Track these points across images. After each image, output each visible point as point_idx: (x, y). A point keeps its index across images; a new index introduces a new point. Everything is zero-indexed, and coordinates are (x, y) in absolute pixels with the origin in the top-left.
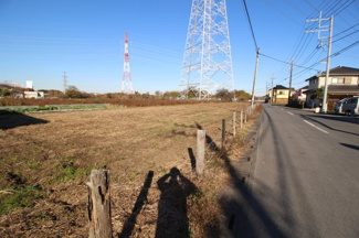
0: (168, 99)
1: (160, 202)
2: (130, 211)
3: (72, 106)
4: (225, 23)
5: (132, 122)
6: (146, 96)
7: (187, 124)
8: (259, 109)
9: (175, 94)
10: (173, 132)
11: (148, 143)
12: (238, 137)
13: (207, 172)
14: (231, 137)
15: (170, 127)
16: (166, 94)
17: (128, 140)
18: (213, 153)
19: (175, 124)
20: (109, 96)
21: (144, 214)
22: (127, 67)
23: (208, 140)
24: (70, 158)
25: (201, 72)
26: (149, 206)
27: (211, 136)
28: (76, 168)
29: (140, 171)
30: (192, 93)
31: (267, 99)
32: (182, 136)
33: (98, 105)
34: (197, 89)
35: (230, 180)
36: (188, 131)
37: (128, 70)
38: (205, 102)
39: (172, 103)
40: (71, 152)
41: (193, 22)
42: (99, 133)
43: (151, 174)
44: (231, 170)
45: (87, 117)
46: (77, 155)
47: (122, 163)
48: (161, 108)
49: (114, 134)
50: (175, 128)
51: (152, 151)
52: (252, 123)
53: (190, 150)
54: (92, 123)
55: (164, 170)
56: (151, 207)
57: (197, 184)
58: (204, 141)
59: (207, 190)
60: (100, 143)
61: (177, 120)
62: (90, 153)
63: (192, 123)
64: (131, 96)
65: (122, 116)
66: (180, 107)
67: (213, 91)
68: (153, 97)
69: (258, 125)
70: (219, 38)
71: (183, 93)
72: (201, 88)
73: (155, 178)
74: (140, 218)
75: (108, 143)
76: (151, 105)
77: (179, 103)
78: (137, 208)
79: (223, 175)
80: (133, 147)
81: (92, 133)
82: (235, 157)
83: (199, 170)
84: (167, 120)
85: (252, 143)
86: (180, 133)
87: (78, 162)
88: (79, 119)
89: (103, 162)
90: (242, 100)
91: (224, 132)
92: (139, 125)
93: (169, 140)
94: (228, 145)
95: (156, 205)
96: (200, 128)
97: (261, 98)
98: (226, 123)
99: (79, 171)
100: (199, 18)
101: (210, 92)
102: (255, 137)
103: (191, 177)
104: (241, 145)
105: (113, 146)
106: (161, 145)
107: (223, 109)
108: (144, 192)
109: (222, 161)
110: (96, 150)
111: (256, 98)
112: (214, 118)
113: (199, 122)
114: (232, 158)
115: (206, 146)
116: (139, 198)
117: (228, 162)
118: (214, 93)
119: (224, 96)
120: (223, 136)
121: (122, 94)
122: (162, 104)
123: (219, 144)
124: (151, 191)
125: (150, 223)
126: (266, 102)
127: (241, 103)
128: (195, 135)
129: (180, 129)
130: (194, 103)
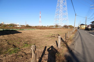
0: (50, 28)
1: (48, 55)
2: (41, 56)
3: (27, 29)
4: (66, 8)
5: (41, 33)
6: (45, 27)
7: (55, 34)
8: (76, 30)
9: (52, 26)
10: (52, 36)
11: (45, 39)
12: (70, 38)
13: (61, 47)
14: (68, 38)
15: (51, 35)
16: (50, 26)
17: (40, 38)
18: (63, 42)
19: (52, 34)
20: (36, 27)
21: (44, 57)
22: (40, 19)
23: (61, 39)
24: (26, 42)
25: (59, 20)
26: (45, 55)
27: (62, 38)
28: (28, 44)
29: (43, 46)
30: (57, 26)
31: (79, 28)
32: (54, 37)
33: (33, 29)
34: (58, 25)
35: (68, 50)
36: (56, 36)
37: (41, 20)
38: (60, 28)
39: (52, 29)
40: (27, 40)
41: (57, 8)
42: (33, 36)
43: (46, 47)
44: (68, 48)
45: (31, 32)
46: (28, 41)
47: (39, 44)
48: (48, 30)
49: (37, 36)
50: (52, 35)
51: (46, 41)
52: (74, 34)
53: (56, 41)
54: (32, 33)
55: (49, 46)
56: (46, 56)
57: (58, 51)
58: (60, 39)
59: (61, 53)
60: (34, 38)
61: (53, 33)
62: (31, 41)
63: (57, 34)
64: (41, 27)
65: (39, 32)
66: (53, 30)
67: (63, 25)
68: (47, 27)
69: (76, 35)
70: (64, 11)
71: (55, 26)
72: (59, 25)
73: (47, 48)
74: (43, 58)
75: (35, 38)
76: (46, 29)
77: (53, 29)
78: (42, 56)
79: (65, 49)
80: (41, 40)
81: (32, 36)
82: (69, 44)
83: (59, 47)
84: (50, 33)
85: (74, 40)
86: (53, 37)
87: (28, 43)
88: (29, 32)
89: (34, 43)
90: (71, 28)
91: (66, 37)
92: (43, 34)
93: (51, 38)
94: (67, 40)
95: (47, 55)
96: (59, 35)
97: (77, 28)
98: (67, 34)
99: (28, 45)
100: (59, 6)
101: (62, 26)
102: (75, 38)
103: (57, 48)
104: (71, 40)
105: (37, 39)
106: (49, 39)
107: (65, 30)
108: (44, 52)
109: (65, 45)
110: (32, 40)
111: (75, 28)
112: (63, 33)
113: (59, 34)
114: (68, 44)
115: (61, 40)
116: (43, 53)
117: (67, 45)
118: (63, 26)
119: (66, 27)
120: (66, 38)
121: (39, 26)
122: (49, 29)
123: (64, 40)
124: (46, 52)
125: (46, 60)
126: (78, 28)
127: (71, 29)
128: (58, 37)
129: (53, 36)
130: (57, 29)
